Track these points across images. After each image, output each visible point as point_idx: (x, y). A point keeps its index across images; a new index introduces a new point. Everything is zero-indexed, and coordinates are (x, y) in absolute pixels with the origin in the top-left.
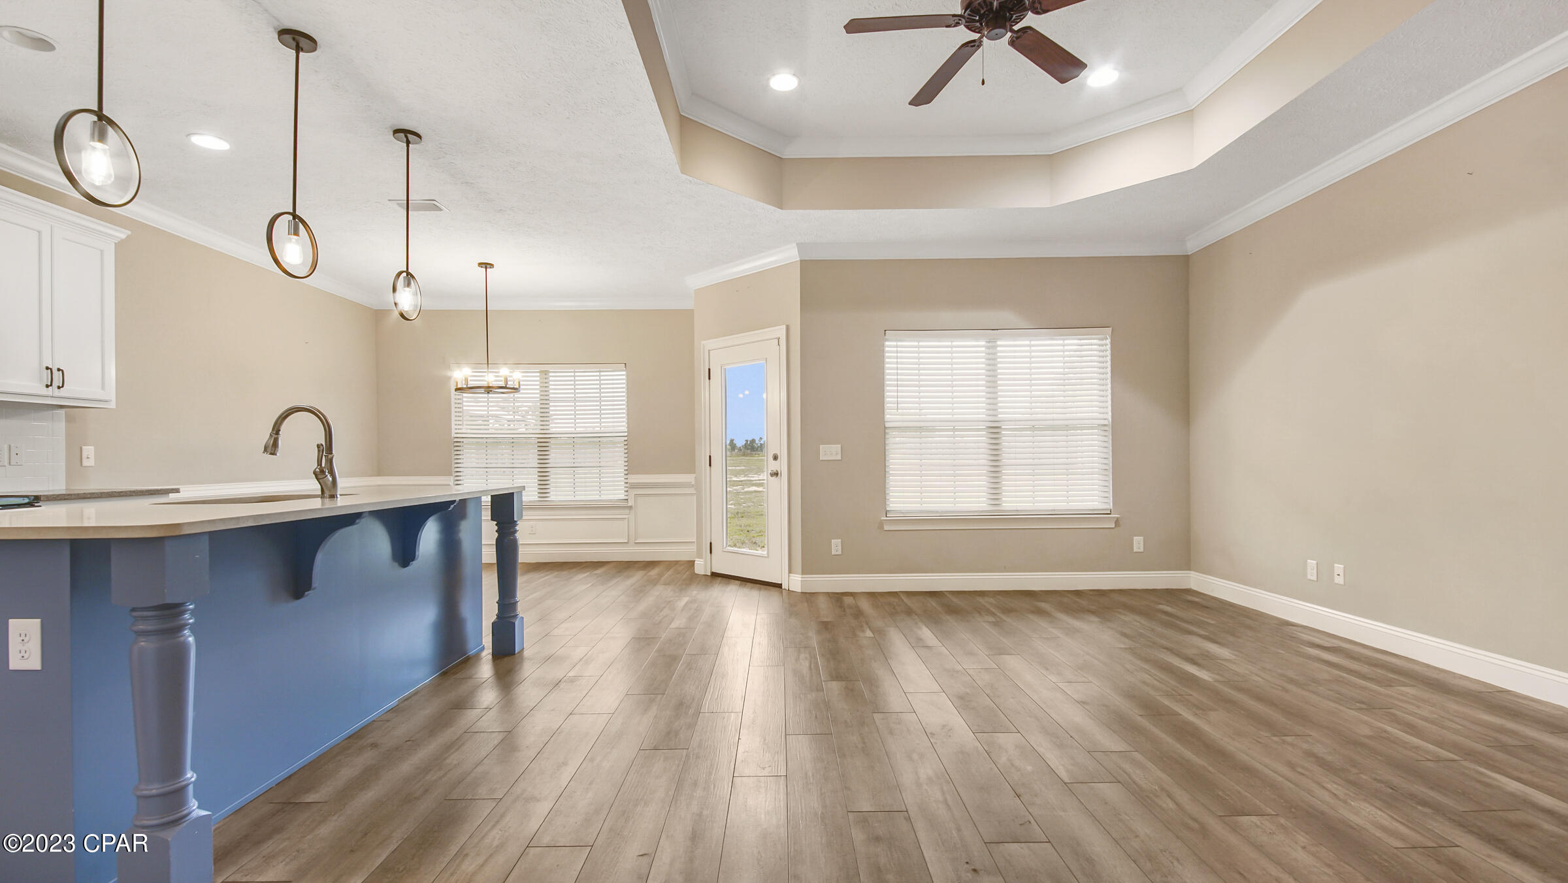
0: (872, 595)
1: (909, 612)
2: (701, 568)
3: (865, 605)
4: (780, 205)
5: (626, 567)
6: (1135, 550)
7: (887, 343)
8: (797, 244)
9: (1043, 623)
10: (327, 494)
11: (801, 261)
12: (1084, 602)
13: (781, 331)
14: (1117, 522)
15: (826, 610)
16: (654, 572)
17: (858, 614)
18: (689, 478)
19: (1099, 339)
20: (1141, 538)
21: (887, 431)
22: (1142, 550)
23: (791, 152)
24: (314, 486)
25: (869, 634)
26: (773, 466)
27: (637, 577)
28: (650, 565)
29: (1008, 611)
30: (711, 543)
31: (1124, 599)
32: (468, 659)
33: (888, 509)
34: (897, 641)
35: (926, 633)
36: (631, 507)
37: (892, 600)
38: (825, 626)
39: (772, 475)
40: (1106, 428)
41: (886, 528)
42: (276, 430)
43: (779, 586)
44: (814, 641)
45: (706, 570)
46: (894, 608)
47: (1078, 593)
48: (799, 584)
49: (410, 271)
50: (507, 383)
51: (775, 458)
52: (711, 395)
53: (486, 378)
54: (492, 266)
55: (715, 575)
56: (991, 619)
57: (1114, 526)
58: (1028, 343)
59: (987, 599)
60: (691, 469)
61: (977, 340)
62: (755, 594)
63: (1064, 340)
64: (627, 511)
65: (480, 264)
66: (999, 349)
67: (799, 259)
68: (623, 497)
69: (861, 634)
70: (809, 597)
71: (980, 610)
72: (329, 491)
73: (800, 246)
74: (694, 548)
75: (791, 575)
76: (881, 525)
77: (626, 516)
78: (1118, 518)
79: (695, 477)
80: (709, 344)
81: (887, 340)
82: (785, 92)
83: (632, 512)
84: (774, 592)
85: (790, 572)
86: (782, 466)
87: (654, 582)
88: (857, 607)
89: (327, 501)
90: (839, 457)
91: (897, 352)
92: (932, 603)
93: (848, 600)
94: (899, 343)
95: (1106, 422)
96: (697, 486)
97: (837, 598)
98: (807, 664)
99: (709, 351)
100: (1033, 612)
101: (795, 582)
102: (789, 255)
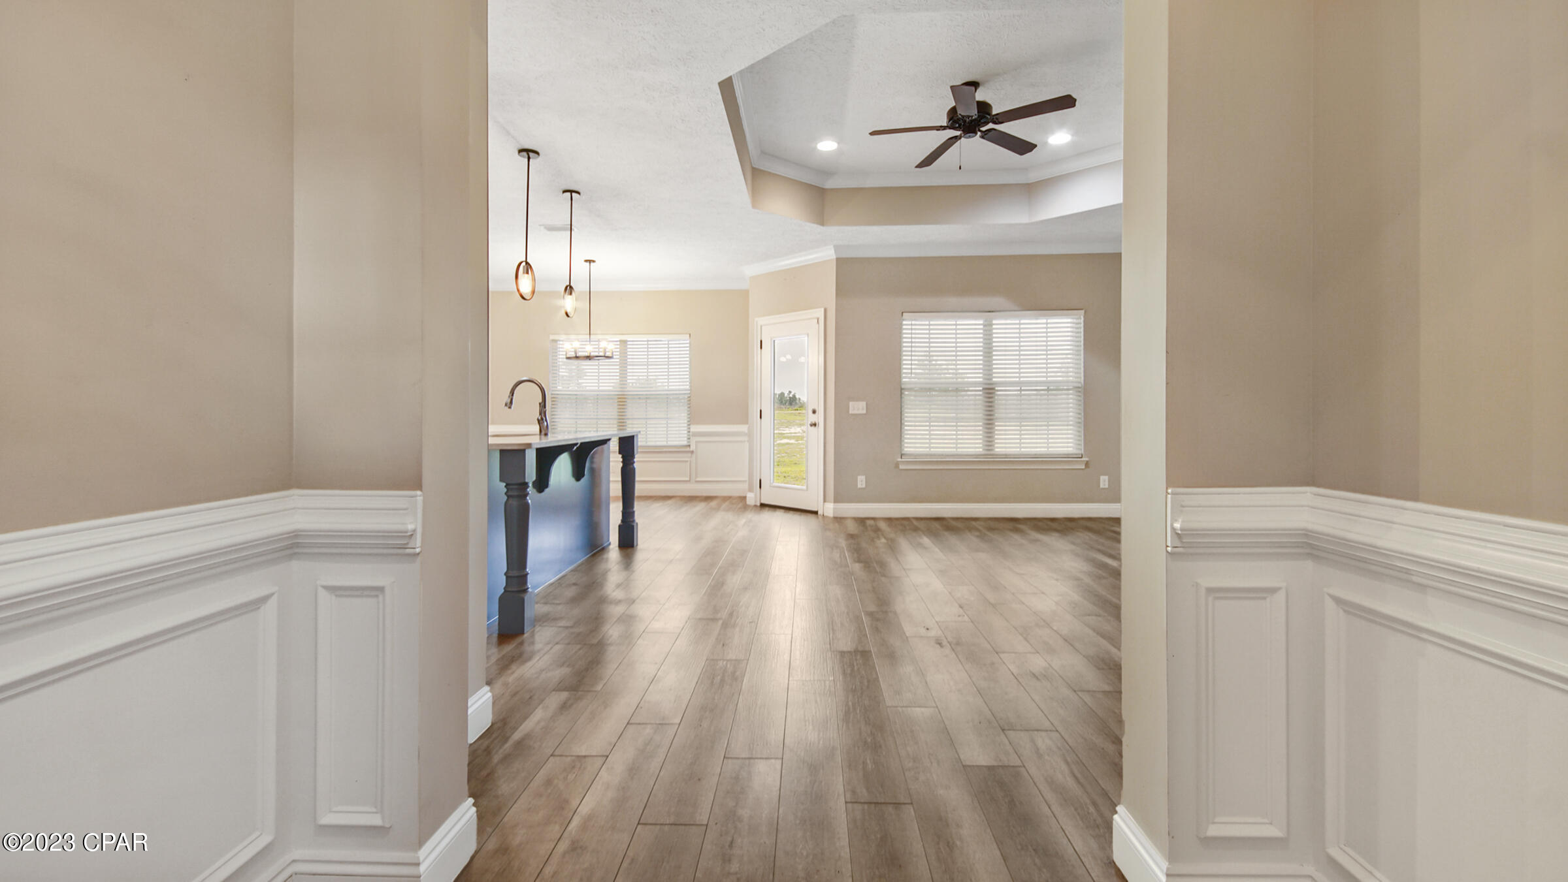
0: (889, 520)
1: (916, 529)
2: (752, 499)
3: (883, 525)
4: (822, 224)
5: (691, 499)
6: (1102, 486)
7: (904, 322)
8: (834, 246)
9: (1016, 537)
10: (543, 433)
11: (838, 260)
12: (1054, 525)
13: (820, 313)
14: (1087, 464)
15: (852, 527)
16: (713, 504)
17: (877, 530)
18: (743, 428)
19: (1076, 319)
20: (1106, 478)
21: (903, 391)
22: (1107, 486)
23: (830, 184)
24: (536, 428)
25: (883, 540)
26: (813, 418)
27: (701, 507)
28: (708, 499)
29: (991, 529)
30: (760, 481)
31: (1089, 524)
32: (603, 549)
33: (903, 452)
34: (903, 543)
35: (926, 541)
36: (692, 452)
37: (906, 523)
38: (852, 536)
39: (811, 425)
40: (1080, 390)
41: (901, 467)
42: (512, 393)
43: (816, 513)
44: (843, 543)
45: (756, 502)
46: (905, 527)
47: (1053, 520)
48: (832, 512)
49: (571, 284)
50: (605, 353)
51: (814, 412)
52: (763, 361)
53: (587, 350)
54: (594, 261)
55: (763, 506)
56: (977, 533)
57: (1084, 467)
58: (1018, 322)
59: (978, 522)
60: (744, 419)
61: (976, 319)
62: (796, 517)
63: (1047, 319)
64: (690, 455)
65: (586, 261)
66: (994, 326)
67: (835, 257)
68: (685, 443)
69: (878, 542)
70: (838, 520)
71: (970, 529)
72: (544, 431)
73: (837, 248)
74: (746, 486)
75: (826, 503)
76: (897, 465)
77: (689, 459)
78: (1087, 462)
79: (749, 427)
80: (761, 321)
81: (903, 320)
82: (830, 151)
83: (694, 456)
84: (812, 517)
85: (825, 501)
86: (819, 418)
87: (718, 509)
88: (876, 525)
89: (543, 437)
90: (865, 412)
91: (912, 329)
92: (936, 525)
93: (869, 522)
94: (913, 322)
95: (1080, 385)
96: (750, 434)
97: (862, 521)
98: (838, 555)
99: (761, 327)
100: (1011, 530)
101: (829, 509)
102: (828, 254)
